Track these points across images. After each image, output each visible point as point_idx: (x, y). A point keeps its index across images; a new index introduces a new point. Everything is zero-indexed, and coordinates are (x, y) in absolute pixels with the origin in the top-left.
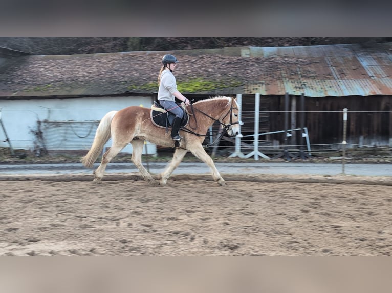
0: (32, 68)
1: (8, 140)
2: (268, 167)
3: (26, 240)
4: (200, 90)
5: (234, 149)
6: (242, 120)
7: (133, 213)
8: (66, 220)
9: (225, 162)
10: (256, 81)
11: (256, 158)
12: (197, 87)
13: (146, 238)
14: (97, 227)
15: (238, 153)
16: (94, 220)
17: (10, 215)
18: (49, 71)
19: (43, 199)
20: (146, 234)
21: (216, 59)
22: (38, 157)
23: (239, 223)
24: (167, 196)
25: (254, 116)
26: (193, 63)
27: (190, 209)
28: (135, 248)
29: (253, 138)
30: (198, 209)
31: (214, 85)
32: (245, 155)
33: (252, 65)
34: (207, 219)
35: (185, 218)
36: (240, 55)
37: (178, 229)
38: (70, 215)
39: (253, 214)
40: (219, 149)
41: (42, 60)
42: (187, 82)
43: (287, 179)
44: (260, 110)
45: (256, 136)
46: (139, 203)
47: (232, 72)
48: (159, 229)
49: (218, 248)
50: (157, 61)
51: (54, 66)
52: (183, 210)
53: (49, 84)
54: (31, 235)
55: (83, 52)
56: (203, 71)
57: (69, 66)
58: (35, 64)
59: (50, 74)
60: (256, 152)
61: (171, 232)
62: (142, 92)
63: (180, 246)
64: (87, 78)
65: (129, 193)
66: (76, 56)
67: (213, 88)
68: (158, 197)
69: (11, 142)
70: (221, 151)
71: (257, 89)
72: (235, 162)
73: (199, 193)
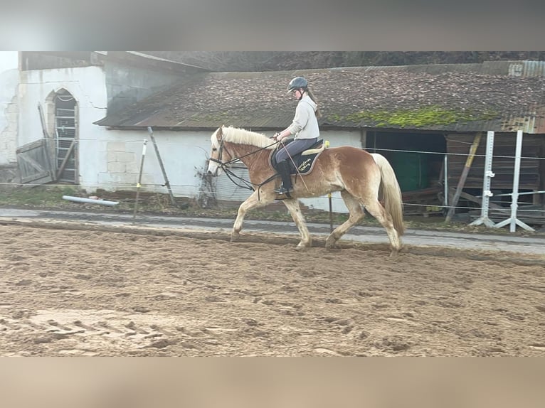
0: (209, 89)
1: (167, 184)
2: (527, 244)
3: (133, 309)
4: (432, 124)
5: (479, 214)
6: (493, 170)
7: (283, 289)
8: (193, 289)
9: (462, 232)
10: (523, 112)
11: (513, 229)
12: (428, 118)
13: (284, 323)
14: (229, 301)
15: (484, 219)
16: (228, 292)
17: (128, 277)
18: (230, 93)
19: (178, 261)
20: (287, 317)
21: (465, 79)
22: (204, 208)
23: (429, 316)
24: (343, 271)
25: (514, 164)
26: (431, 83)
27: (367, 291)
28: (263, 333)
29: (510, 199)
30: (378, 292)
31: (454, 116)
32: (496, 223)
33: (521, 88)
34: (384, 306)
35: (352, 302)
36: (507, 74)
37: (335, 316)
38: (201, 284)
39: (458, 306)
40: (457, 211)
41: (223, 79)
42: (415, 112)
43: (540, 261)
44: (522, 156)
45: (515, 195)
46: (299, 277)
47: (489, 97)
48: (307, 313)
49: (377, 346)
50: (377, 81)
51: (236, 88)
52: (355, 291)
53: (224, 111)
54: (142, 303)
55: (283, 68)
56: (444, 95)
57: (256, 88)
58: (213, 84)
59: (229, 98)
60: (513, 220)
61: (323, 318)
62: (346, 125)
63: (325, 337)
64: (276, 104)
65: (292, 263)
66: (270, 74)
67: (454, 121)
68: (330, 271)
69: (171, 187)
70: (461, 215)
71: (521, 124)
72: (477, 233)
73: (393, 271)
